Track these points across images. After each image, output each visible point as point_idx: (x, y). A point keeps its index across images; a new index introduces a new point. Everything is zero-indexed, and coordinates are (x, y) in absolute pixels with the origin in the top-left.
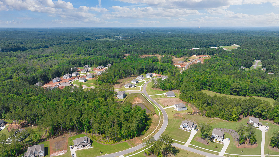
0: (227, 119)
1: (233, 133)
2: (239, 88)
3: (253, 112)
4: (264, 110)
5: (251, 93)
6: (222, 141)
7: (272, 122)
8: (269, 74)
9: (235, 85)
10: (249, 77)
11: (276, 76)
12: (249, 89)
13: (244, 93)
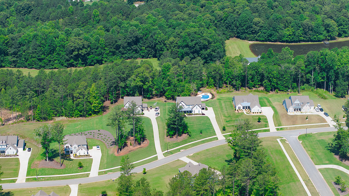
0: (82, 114)
1: (103, 135)
2: (84, 47)
3: (127, 89)
4: (146, 78)
5: (111, 54)
6: (86, 154)
7: (163, 99)
8: (137, 5)
9: (74, 42)
10: (97, 18)
11: (150, 8)
12: (106, 46)
13: (97, 57)
